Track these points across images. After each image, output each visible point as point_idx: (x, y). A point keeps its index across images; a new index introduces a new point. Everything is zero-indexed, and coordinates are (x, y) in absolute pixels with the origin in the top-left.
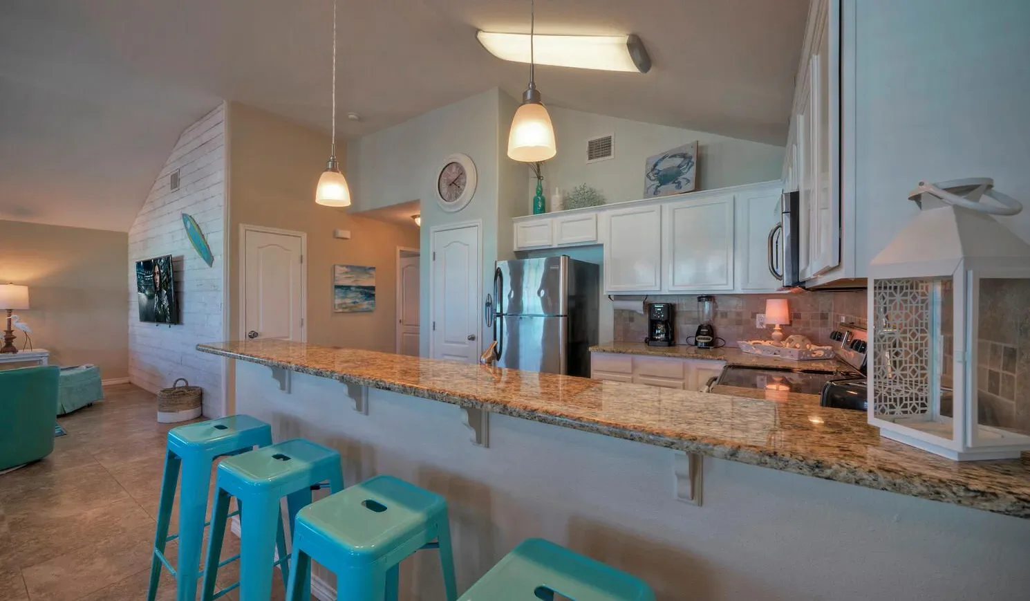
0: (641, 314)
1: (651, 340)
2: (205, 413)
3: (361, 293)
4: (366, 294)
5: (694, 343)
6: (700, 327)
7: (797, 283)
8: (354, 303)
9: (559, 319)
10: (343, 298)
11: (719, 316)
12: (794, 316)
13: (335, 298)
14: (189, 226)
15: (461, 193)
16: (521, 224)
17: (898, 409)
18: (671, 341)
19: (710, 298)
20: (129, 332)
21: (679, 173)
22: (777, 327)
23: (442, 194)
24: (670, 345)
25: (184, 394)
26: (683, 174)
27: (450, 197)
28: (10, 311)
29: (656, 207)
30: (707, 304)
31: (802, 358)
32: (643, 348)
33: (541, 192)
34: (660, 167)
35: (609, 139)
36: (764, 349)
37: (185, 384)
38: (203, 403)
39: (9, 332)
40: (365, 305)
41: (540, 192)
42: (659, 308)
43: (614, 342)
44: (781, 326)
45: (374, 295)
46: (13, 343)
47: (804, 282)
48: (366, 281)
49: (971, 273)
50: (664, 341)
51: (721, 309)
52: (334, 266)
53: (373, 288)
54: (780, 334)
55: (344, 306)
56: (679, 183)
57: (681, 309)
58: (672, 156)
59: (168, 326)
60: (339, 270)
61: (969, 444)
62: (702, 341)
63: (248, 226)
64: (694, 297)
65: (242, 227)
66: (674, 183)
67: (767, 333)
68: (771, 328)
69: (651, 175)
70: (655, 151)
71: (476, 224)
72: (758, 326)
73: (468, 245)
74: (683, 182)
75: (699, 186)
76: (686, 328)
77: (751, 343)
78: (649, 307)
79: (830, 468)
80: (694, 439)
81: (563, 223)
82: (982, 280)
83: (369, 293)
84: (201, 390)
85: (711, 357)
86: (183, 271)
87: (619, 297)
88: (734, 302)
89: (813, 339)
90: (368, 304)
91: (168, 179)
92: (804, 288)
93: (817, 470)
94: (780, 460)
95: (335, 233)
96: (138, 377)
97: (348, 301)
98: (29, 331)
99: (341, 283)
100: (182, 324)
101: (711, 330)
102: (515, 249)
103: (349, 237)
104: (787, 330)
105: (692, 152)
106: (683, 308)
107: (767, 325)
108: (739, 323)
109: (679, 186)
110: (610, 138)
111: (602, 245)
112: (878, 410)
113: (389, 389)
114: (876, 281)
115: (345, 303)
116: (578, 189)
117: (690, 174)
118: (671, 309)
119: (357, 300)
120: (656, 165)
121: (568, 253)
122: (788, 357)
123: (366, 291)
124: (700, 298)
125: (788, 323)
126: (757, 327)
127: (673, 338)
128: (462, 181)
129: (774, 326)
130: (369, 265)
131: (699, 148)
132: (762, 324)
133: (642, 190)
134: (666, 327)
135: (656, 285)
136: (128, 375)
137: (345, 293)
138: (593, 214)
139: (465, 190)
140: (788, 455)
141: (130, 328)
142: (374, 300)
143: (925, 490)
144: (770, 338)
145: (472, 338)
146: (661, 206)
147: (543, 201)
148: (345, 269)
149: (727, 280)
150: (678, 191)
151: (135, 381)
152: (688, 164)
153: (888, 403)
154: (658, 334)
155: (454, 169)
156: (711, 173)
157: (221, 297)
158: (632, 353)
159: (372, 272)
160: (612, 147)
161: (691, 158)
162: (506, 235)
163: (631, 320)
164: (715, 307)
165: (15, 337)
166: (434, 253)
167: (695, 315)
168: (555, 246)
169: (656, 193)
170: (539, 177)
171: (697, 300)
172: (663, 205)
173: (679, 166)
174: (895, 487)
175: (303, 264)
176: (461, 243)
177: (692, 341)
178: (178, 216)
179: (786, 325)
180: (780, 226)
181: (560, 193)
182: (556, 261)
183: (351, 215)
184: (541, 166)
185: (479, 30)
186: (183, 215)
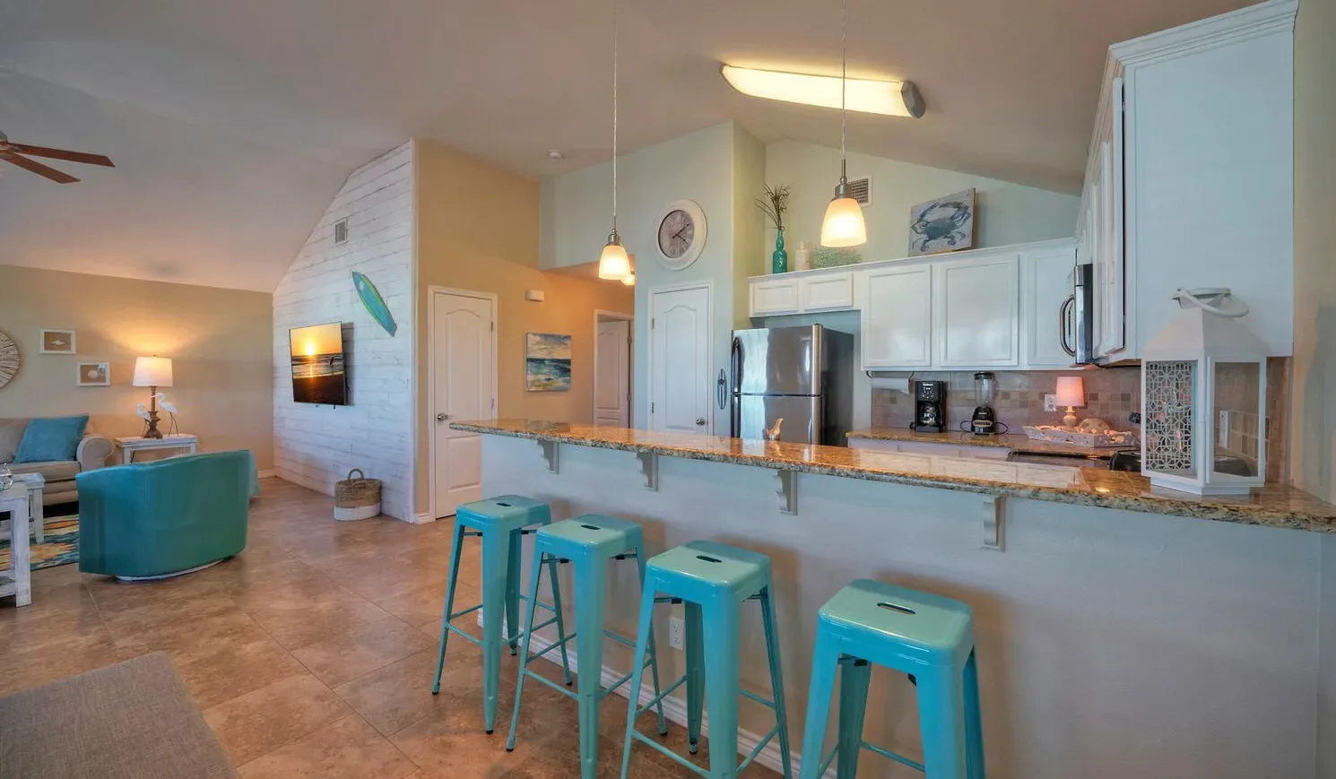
0: (905, 395)
1: (918, 423)
2: (385, 510)
3: (556, 367)
4: (561, 368)
5: (970, 430)
6: (977, 410)
7: (1091, 360)
8: (549, 380)
9: (810, 400)
10: (537, 373)
11: (1000, 395)
12: (1089, 397)
13: (527, 374)
14: (362, 286)
15: (687, 248)
16: (758, 285)
17: (1166, 465)
18: (941, 426)
19: (989, 375)
20: (275, 415)
21: (953, 226)
22: (1070, 410)
23: (663, 247)
24: (941, 431)
25: (364, 487)
26: (958, 227)
27: (674, 252)
28: (154, 389)
29: (926, 266)
30: (986, 383)
31: (1098, 444)
32: (907, 434)
33: (782, 247)
34: (929, 218)
35: (865, 182)
36: (1054, 435)
37: (360, 476)
38: (383, 498)
39: (153, 413)
40: (560, 382)
41: (780, 247)
42: (927, 386)
43: (872, 427)
44: (1074, 408)
45: (569, 370)
46: (157, 427)
47: (1098, 359)
48: (561, 353)
49: (1209, 359)
50: (934, 426)
51: (1002, 388)
52: (527, 334)
53: (568, 362)
54: (1074, 417)
55: (537, 384)
56: (952, 238)
57: (954, 389)
58: (943, 206)
59: (333, 406)
60: (533, 340)
61: (1208, 481)
62: (980, 427)
63: (439, 288)
64: (970, 374)
65: (431, 289)
66: (946, 237)
67: (1057, 417)
68: (1062, 410)
69: (917, 226)
70: (924, 198)
71: (706, 285)
72: (1047, 408)
73: (695, 310)
74: (958, 237)
75: (976, 243)
76: (960, 411)
77: (1039, 428)
78: (916, 386)
79: (1107, 499)
80: (1004, 485)
81: (809, 284)
82: (1216, 363)
83: (563, 367)
84: (381, 482)
85: (992, 444)
86: (353, 341)
87: (878, 374)
88: (1018, 380)
89: (1112, 425)
90: (564, 381)
91: (331, 230)
92: (1098, 365)
93: (1098, 501)
94: (1071, 495)
95: (527, 294)
96: (286, 470)
97: (542, 377)
98: (174, 411)
99: (531, 356)
100: (352, 404)
101: (990, 414)
102: (752, 315)
103: (542, 298)
104: (1081, 412)
105: (968, 202)
106: (955, 386)
107: (1058, 408)
108: (1024, 405)
109: (953, 242)
110: (867, 180)
111: (859, 311)
112: (1150, 465)
113: (708, 459)
114: (1148, 363)
115: (538, 381)
117: (966, 227)
118: (942, 388)
119: (551, 377)
120: (923, 216)
121: (820, 320)
122: (1082, 444)
123: (561, 365)
124: (978, 376)
125: (1083, 405)
126: (1046, 410)
127: (945, 423)
128: (690, 232)
129: (1066, 408)
130: (564, 333)
131: (976, 196)
132: (1051, 406)
133: (906, 245)
134: (937, 410)
135: (924, 360)
136: (272, 467)
137: (539, 367)
138: (849, 274)
139: (692, 246)
140: (1076, 493)
141: (276, 410)
142: (569, 376)
143: (1172, 509)
144: (1061, 423)
145: (701, 423)
146: (930, 266)
147: (785, 256)
148: (538, 338)
149: (1011, 355)
150: (952, 247)
151: (286, 476)
152: (963, 216)
153: (1158, 460)
154: (927, 418)
155: (678, 218)
156: (991, 225)
157: (408, 372)
158: (899, 440)
159: (568, 342)
160: (870, 191)
161: (967, 208)
162: (741, 299)
163: (893, 401)
164: (995, 386)
165: (159, 420)
166: (653, 321)
167: (972, 396)
168: (801, 312)
169: (923, 249)
170: (780, 228)
171: (973, 377)
172: (934, 264)
173: (952, 218)
174: (1154, 510)
175: (494, 332)
176: (687, 307)
177: (968, 426)
178: (347, 273)
179: (1081, 408)
180: (1073, 298)
181: (806, 247)
182: (808, 331)
183: (544, 271)
184: (782, 214)
185: (725, 65)
186: (353, 273)
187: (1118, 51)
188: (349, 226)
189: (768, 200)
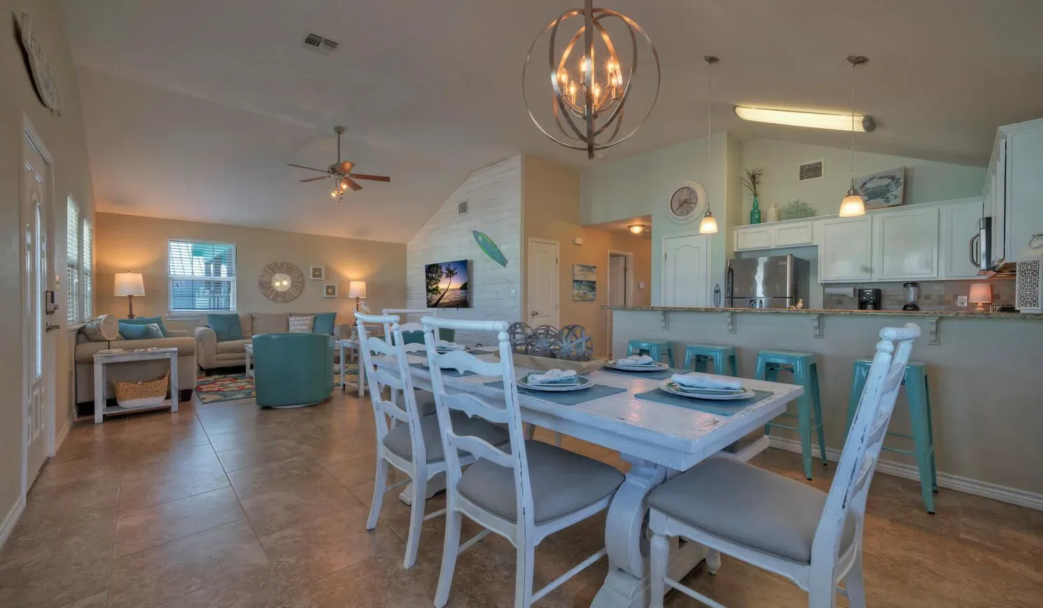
0: (851, 298)
3: (588, 286)
4: (591, 287)
6: (905, 307)
7: (990, 268)
8: (585, 293)
9: (785, 300)
10: (579, 289)
11: (922, 297)
12: (996, 295)
13: (574, 290)
15: (692, 210)
16: (741, 231)
19: (914, 284)
21: (888, 191)
22: (980, 305)
23: (674, 209)
26: (891, 191)
28: (358, 299)
30: (912, 289)
33: (757, 207)
34: (869, 185)
40: (590, 295)
41: (756, 206)
42: (869, 292)
44: (984, 303)
45: (595, 288)
47: (994, 267)
48: (592, 278)
51: (924, 292)
52: (574, 265)
53: (594, 282)
54: (982, 309)
55: (578, 296)
56: (888, 198)
57: (887, 294)
58: (880, 178)
59: (456, 309)
60: (577, 269)
63: (535, 239)
64: (900, 284)
65: (530, 240)
66: (882, 198)
68: (974, 305)
69: (860, 191)
70: (864, 173)
72: (960, 304)
73: (697, 248)
74: (892, 198)
75: (905, 201)
78: (859, 292)
81: (780, 230)
83: (592, 285)
87: (830, 285)
88: (936, 287)
90: (592, 295)
91: (456, 207)
92: (995, 270)
95: (574, 240)
97: (581, 292)
99: (576, 278)
100: (472, 307)
102: (735, 250)
103: (582, 243)
105: (900, 175)
106: (888, 291)
107: (970, 303)
108: (941, 303)
109: (887, 200)
110: (820, 163)
111: (817, 246)
114: (1019, 264)
115: (579, 294)
116: (793, 203)
117: (899, 191)
118: (878, 293)
120: (865, 184)
121: (792, 252)
124: (906, 285)
125: (990, 300)
129: (977, 304)
130: (592, 265)
131: (905, 171)
132: (964, 303)
135: (866, 275)
137: (580, 286)
138: (809, 223)
139: (695, 209)
142: (595, 291)
146: (872, 217)
147: (759, 212)
148: (580, 268)
149: (932, 270)
150: (886, 204)
152: (896, 184)
155: (685, 191)
156: (916, 191)
159: (594, 270)
160: (823, 170)
161: (898, 179)
162: (730, 240)
163: (841, 301)
164: (919, 291)
167: (901, 297)
168: (773, 247)
170: (755, 195)
171: (902, 285)
172: (874, 215)
173: (887, 186)
175: (558, 264)
176: (690, 246)
179: (988, 304)
180: (979, 235)
181: (775, 207)
182: (785, 258)
183: (583, 227)
184: (757, 185)
185: (736, 106)
186: (474, 232)
187: (1002, 129)
188: (469, 204)
189: (747, 178)
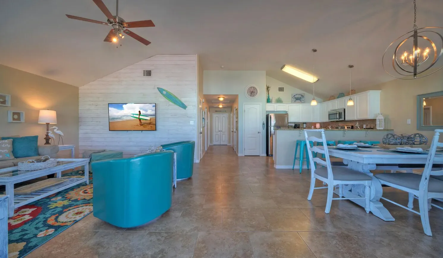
14: (164, 93)
15: (256, 95)
21: (301, 99)
23: (248, 94)
27: (251, 96)
28: (48, 125)
34: (295, 96)
35: (283, 88)
58: (299, 95)
66: (299, 100)
70: (294, 93)
71: (260, 104)
74: (302, 101)
75: (304, 102)
98: (62, 135)
111: (287, 111)
116: (278, 98)
117: (304, 99)
120: (294, 96)
133: (291, 101)
145: (259, 133)
147: (270, 99)
148: (204, 112)
150: (301, 102)
155: (252, 88)
161: (303, 96)
166: (245, 110)
168: (276, 111)
169: (295, 102)
170: (268, 94)
176: (254, 108)
182: (286, 114)
183: (204, 95)
185: (285, 65)
186: (158, 88)
188: (153, 72)
